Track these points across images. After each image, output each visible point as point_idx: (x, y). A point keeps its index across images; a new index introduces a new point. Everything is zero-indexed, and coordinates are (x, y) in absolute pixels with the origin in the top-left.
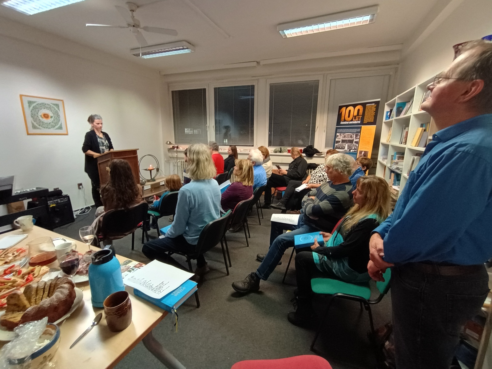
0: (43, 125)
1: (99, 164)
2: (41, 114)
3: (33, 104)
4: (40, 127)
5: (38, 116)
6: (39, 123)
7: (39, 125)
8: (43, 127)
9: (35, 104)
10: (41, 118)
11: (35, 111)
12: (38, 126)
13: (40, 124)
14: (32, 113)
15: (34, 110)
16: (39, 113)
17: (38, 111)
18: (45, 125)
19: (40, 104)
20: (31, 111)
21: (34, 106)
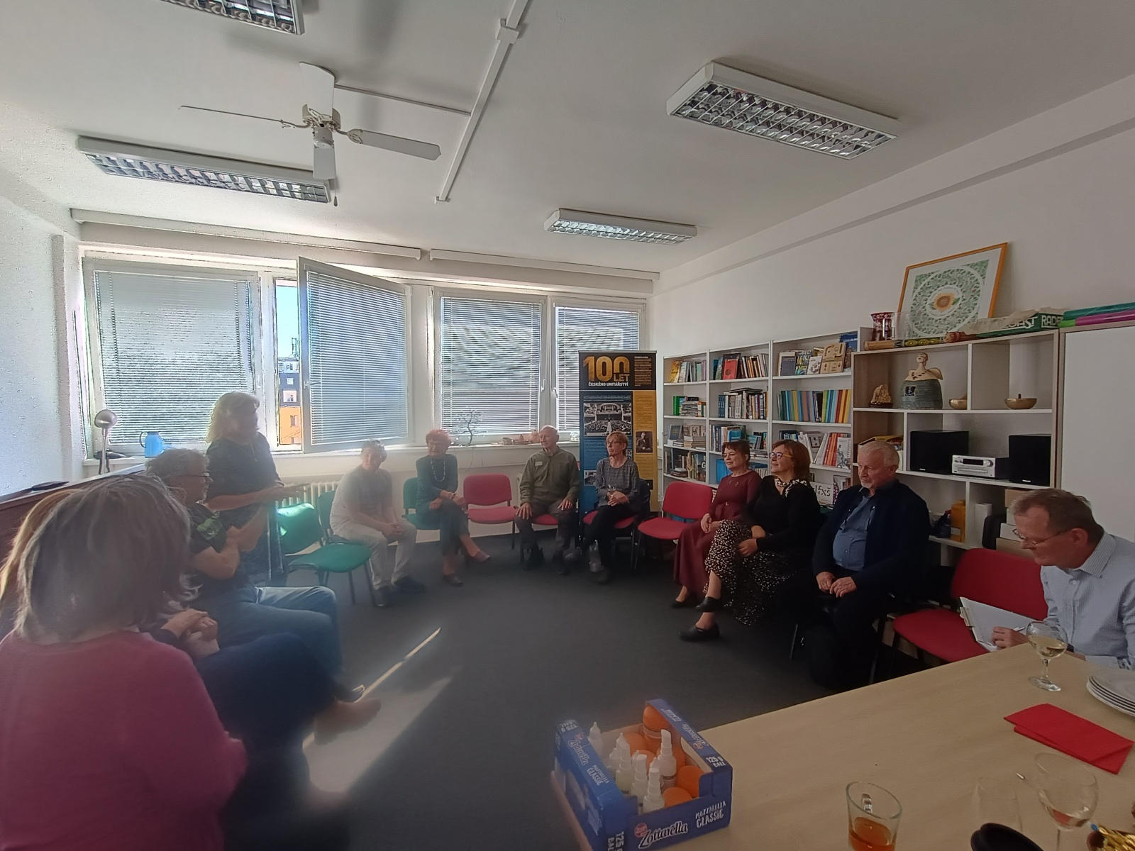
2: (932, 301)
5: (924, 307)
9: (926, 281)
11: (923, 296)
15: (922, 294)
16: (930, 299)
17: (929, 294)
18: (933, 326)
19: (939, 277)
20: (914, 297)
21: (925, 285)
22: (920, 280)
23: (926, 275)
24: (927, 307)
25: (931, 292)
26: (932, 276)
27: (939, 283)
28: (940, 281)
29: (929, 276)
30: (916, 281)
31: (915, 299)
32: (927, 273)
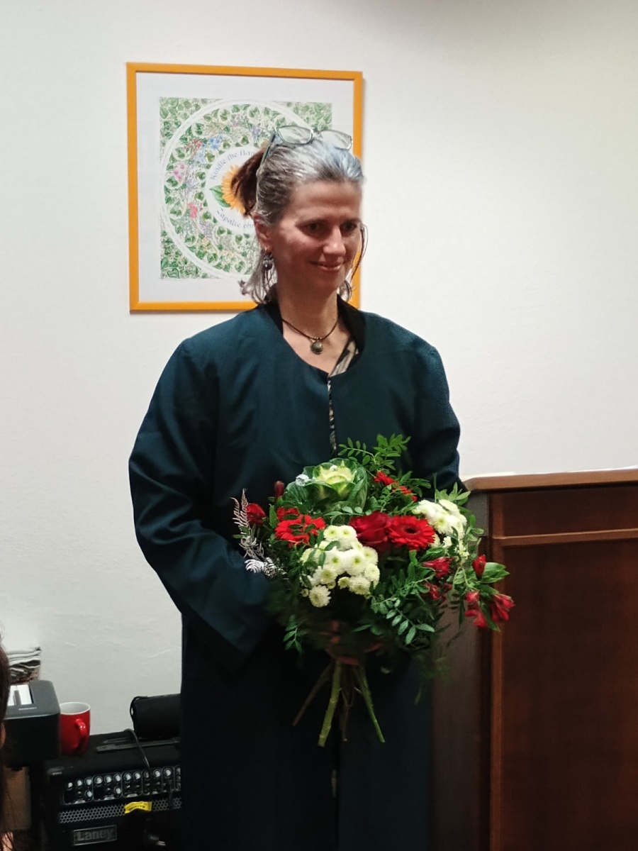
0: (224, 253)
2: (218, 182)
3: (186, 117)
4: (203, 265)
5: (200, 196)
6: (202, 236)
7: (200, 255)
8: (218, 266)
9: (196, 118)
10: (214, 207)
11: (191, 162)
12: (192, 258)
13: (205, 242)
14: (171, 175)
15: (188, 156)
16: (209, 173)
17: (206, 161)
18: (233, 250)
19: (224, 117)
20: (167, 162)
21: (189, 130)
22: (173, 111)
23: (187, 103)
24: (210, 197)
25: (211, 157)
26: (206, 110)
27: (225, 136)
28: (227, 129)
29: (197, 107)
30: (164, 114)
31: (170, 168)
32: (190, 97)
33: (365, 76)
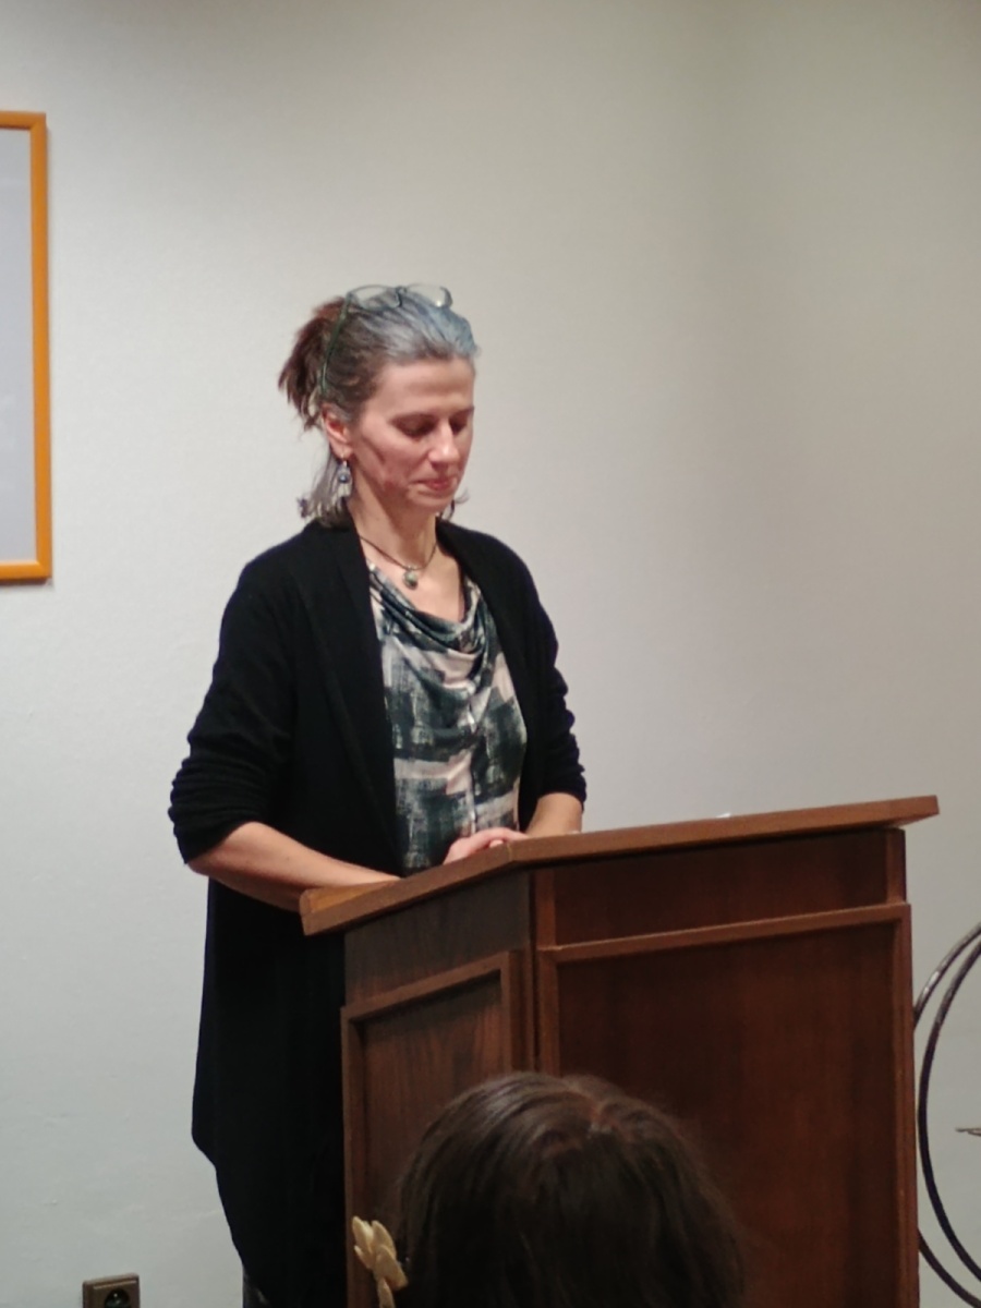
1: (361, 1025)
33: (50, 124)
